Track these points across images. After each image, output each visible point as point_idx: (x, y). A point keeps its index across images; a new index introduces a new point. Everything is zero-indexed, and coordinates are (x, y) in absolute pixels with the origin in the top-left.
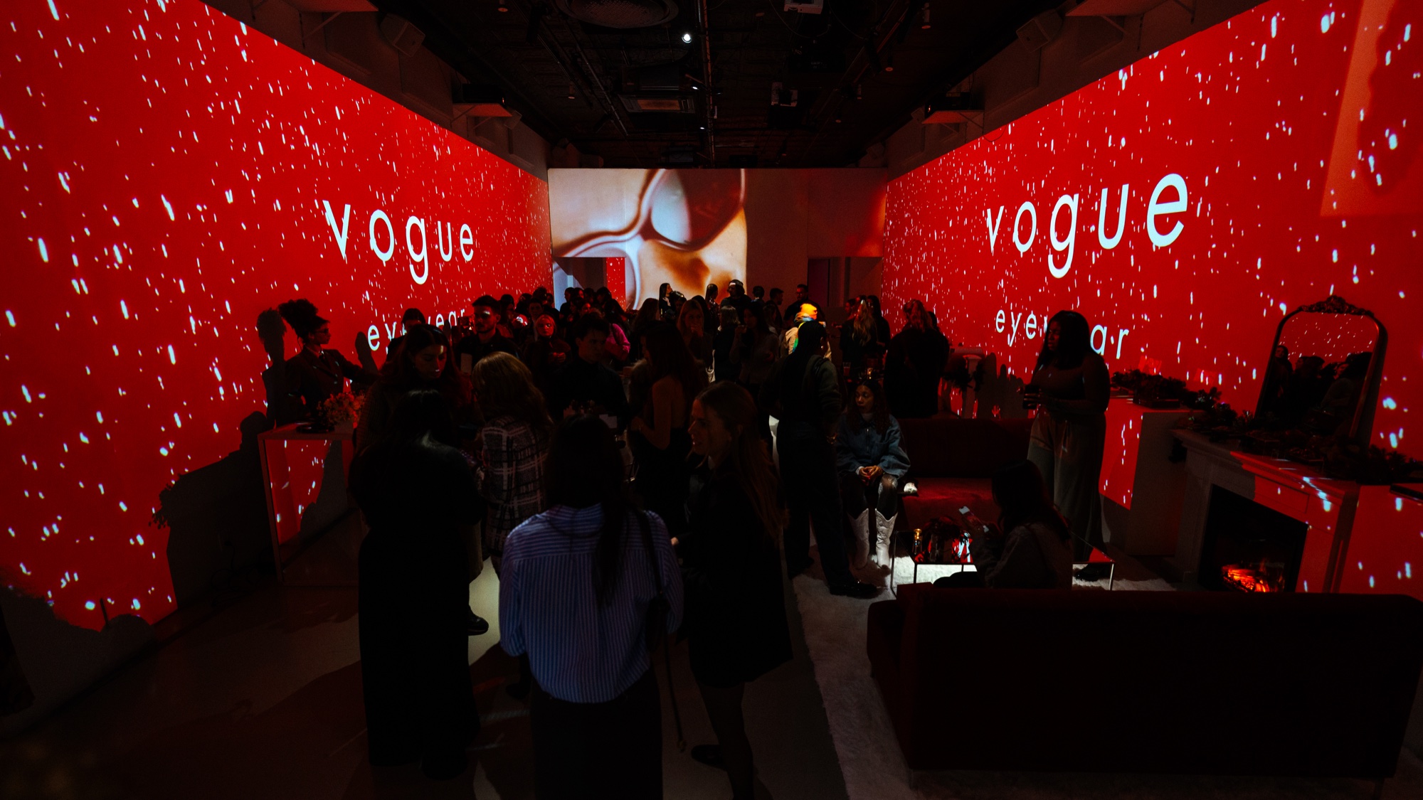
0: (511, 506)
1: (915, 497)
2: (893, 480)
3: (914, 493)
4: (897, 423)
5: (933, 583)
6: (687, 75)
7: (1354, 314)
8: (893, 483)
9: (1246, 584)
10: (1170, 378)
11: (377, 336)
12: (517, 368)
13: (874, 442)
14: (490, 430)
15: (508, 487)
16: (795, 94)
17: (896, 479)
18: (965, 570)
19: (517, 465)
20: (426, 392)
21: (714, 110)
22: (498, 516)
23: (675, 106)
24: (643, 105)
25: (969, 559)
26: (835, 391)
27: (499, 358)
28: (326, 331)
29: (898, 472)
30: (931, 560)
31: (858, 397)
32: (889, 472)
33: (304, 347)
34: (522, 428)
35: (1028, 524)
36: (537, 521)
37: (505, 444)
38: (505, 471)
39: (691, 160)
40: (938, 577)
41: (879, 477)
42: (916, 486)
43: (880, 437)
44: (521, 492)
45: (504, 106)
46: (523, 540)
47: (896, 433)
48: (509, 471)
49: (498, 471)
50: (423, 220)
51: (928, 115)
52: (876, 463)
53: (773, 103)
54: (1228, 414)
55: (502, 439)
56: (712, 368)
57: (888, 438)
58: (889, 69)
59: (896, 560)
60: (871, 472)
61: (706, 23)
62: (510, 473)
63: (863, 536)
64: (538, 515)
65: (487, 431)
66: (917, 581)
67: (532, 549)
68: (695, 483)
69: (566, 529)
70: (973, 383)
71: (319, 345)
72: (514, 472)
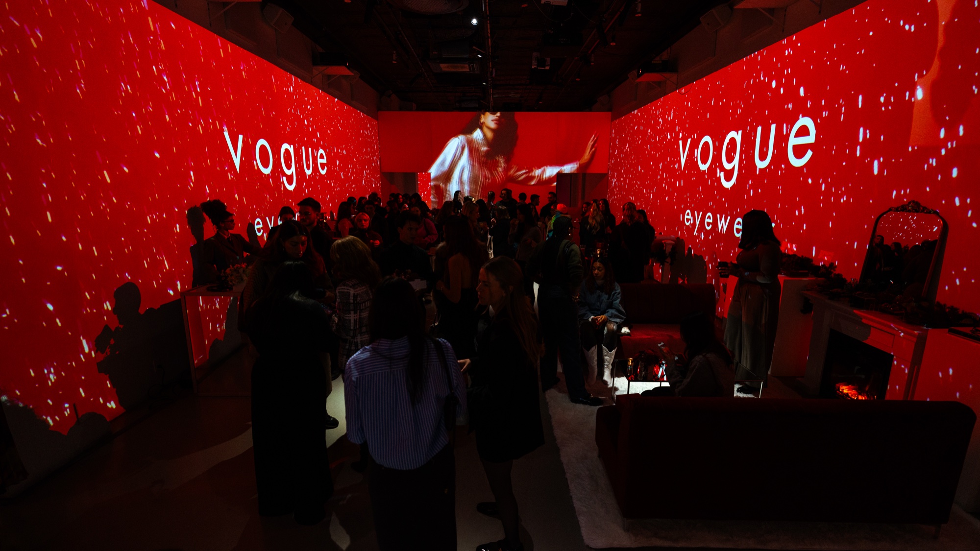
0: (356, 340)
1: (629, 337)
2: (614, 325)
3: (628, 334)
4: (619, 288)
5: (640, 394)
6: (474, 47)
7: (926, 213)
8: (614, 327)
9: (852, 395)
10: (802, 256)
11: (261, 226)
12: (360, 246)
13: (603, 300)
14: (342, 289)
15: (354, 327)
16: (548, 60)
17: (616, 325)
18: (662, 385)
19: (360, 313)
20: (296, 263)
21: (492, 71)
22: (347, 347)
23: (465, 68)
24: (444, 67)
25: (665, 378)
26: (579, 264)
27: (349, 239)
28: (232, 221)
29: (618, 320)
30: (640, 379)
31: (595, 270)
32: (611, 319)
33: (218, 232)
34: (363, 287)
35: (704, 354)
36: (366, 350)
37: (352, 298)
38: (352, 317)
39: (477, 105)
40: (644, 390)
41: (605, 323)
42: (629, 329)
43: (607, 296)
44: (363, 331)
45: (348, 68)
46: (357, 364)
47: (618, 295)
48: (355, 316)
49: (347, 317)
50: (292, 146)
51: (639, 76)
52: (603, 314)
53: (533, 67)
54: (840, 281)
55: (350, 295)
56: (491, 249)
57: (613, 297)
58: (613, 44)
59: (616, 379)
60: (600, 320)
61: (488, 12)
62: (356, 318)
63: (593, 363)
64: (366, 347)
65: (340, 289)
66: (630, 393)
67: (365, 369)
68: (481, 326)
69: (387, 354)
70: (669, 260)
71: (228, 231)
72: (358, 317)
